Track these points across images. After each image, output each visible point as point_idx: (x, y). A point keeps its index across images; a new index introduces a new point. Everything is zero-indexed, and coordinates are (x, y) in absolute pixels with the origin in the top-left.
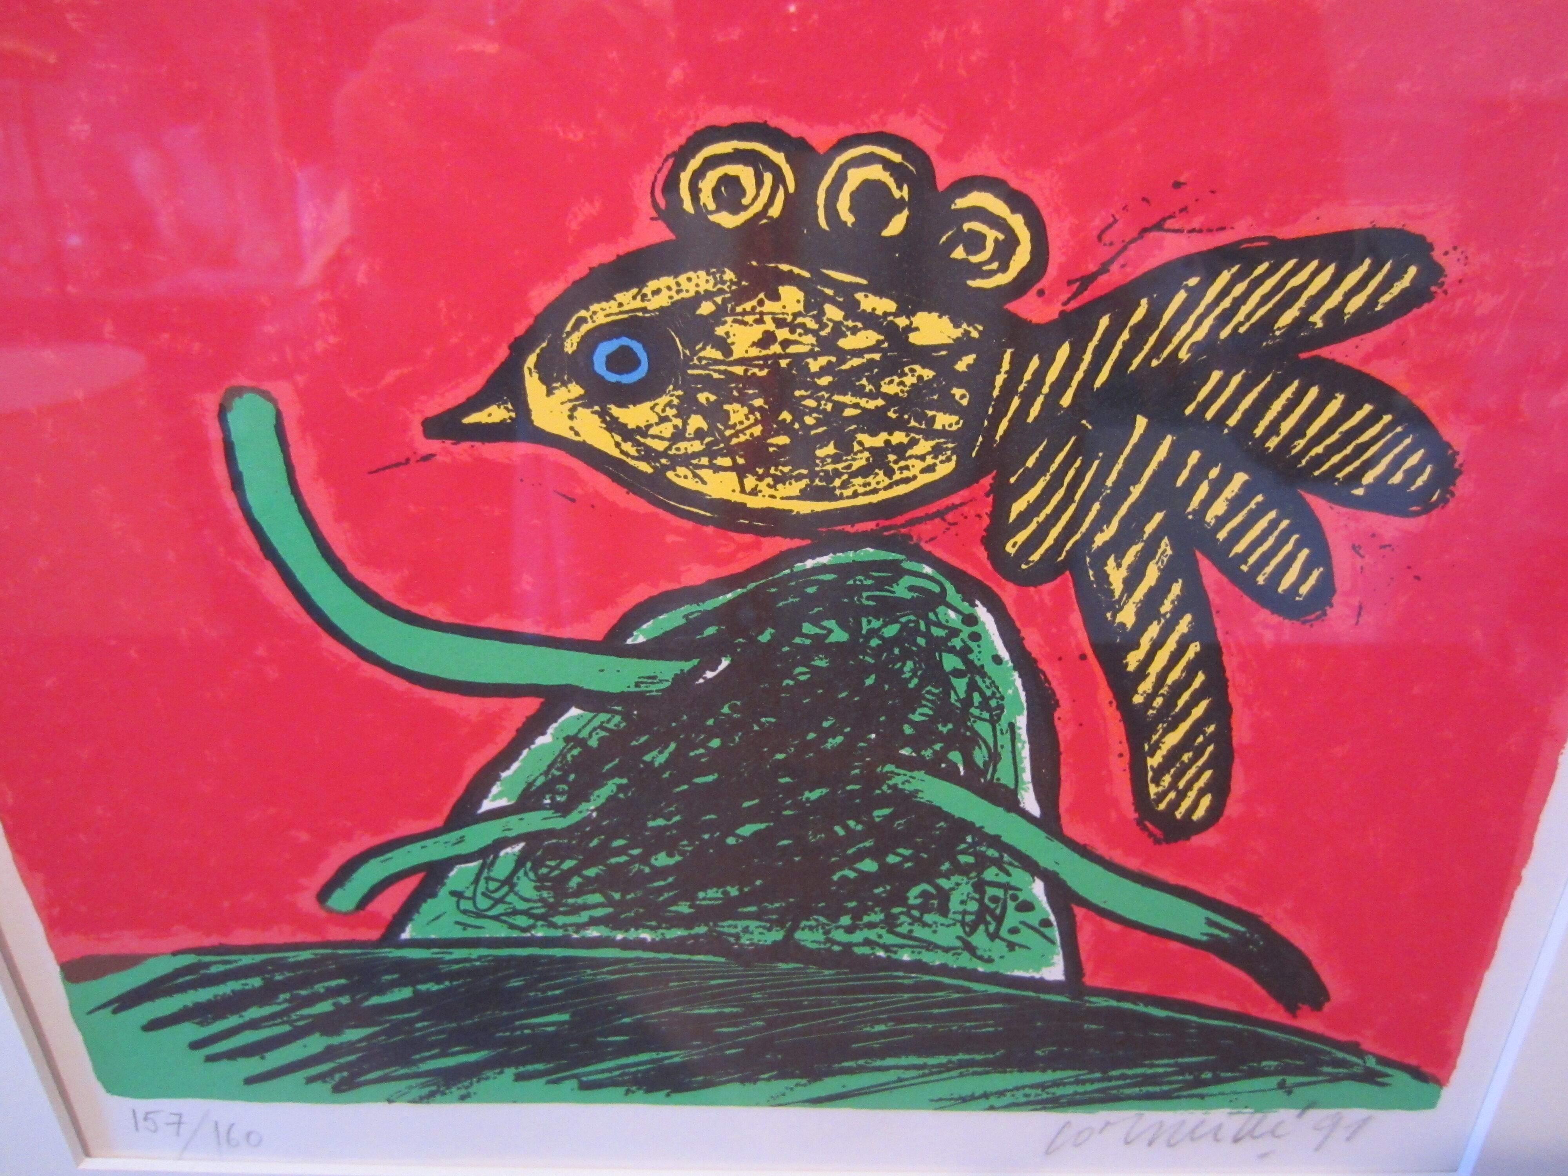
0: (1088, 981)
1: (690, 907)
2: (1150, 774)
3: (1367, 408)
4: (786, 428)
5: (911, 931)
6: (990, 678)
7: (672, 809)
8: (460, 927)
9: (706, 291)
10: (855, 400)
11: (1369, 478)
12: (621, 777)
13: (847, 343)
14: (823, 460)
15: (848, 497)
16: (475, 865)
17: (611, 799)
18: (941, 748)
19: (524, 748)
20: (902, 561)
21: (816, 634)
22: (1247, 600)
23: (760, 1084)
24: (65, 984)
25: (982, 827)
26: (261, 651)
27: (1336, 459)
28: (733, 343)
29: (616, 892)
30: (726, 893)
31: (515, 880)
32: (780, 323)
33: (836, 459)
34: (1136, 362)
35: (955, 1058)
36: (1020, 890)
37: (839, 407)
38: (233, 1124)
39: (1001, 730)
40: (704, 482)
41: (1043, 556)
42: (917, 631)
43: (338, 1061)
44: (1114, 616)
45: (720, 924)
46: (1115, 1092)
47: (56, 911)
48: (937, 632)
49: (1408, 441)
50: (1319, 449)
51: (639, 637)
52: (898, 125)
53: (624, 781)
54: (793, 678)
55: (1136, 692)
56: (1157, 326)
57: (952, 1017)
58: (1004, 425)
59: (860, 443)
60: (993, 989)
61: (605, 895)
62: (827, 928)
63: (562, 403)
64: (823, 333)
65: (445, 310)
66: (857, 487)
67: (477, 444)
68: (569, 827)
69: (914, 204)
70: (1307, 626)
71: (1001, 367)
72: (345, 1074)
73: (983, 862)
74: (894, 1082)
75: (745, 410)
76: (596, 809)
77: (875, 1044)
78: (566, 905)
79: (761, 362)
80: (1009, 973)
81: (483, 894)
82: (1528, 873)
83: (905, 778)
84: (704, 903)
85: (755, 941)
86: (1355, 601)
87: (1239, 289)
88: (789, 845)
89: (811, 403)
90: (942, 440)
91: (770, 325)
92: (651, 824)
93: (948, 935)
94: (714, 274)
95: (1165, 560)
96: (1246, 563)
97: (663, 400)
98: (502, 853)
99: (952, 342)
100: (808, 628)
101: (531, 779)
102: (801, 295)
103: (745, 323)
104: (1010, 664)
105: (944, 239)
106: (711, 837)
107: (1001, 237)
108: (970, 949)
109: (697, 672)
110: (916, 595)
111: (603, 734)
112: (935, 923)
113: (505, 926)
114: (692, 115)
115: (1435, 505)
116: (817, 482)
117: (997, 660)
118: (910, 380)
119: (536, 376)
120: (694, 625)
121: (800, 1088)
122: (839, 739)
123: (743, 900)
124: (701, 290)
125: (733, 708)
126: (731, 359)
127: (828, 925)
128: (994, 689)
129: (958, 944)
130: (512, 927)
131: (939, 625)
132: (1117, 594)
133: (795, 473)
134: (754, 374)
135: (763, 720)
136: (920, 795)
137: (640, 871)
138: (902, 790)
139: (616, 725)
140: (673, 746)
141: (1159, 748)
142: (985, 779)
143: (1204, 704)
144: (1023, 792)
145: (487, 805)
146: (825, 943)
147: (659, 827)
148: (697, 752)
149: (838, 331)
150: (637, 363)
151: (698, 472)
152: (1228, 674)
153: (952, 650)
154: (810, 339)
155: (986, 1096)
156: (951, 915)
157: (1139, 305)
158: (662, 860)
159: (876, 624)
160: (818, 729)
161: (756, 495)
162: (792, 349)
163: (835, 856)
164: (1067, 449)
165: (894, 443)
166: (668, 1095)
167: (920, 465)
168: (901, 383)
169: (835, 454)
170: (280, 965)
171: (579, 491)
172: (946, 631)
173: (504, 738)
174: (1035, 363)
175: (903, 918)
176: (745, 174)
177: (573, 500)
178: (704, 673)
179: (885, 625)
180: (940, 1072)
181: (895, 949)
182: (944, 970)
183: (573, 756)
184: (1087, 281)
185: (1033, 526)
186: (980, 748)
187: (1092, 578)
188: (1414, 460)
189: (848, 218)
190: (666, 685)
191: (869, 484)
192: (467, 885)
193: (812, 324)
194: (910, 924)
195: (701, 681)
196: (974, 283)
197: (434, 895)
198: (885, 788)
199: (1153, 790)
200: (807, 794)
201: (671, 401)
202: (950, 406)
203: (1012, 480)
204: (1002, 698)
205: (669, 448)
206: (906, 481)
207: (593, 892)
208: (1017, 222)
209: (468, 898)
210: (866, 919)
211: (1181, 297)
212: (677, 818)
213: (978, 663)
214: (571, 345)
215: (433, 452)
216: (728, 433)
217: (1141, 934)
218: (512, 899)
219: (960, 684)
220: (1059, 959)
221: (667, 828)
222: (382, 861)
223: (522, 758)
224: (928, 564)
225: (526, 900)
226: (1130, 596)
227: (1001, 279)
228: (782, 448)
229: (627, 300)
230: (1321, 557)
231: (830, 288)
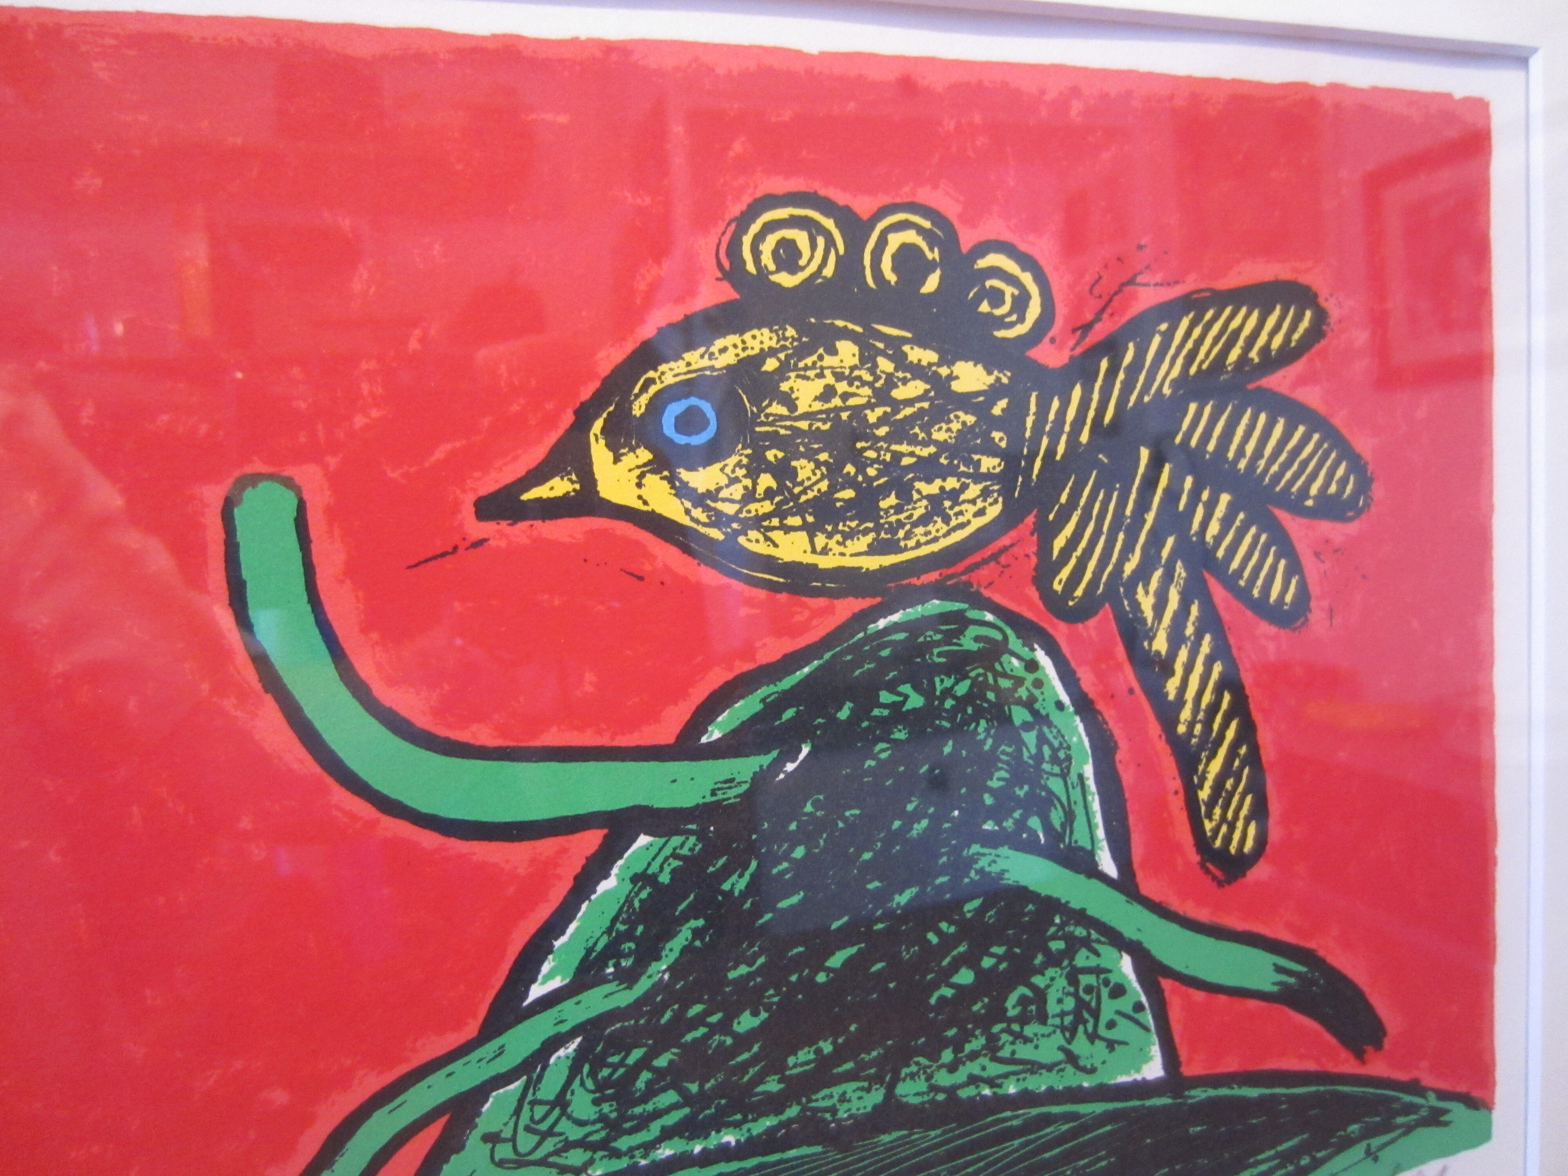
0: (1187, 1071)
1: (780, 1081)
3: (1301, 429)
4: (850, 482)
5: (1013, 1053)
6: (1056, 727)
7: (756, 949)
9: (770, 348)
10: (911, 449)
11: (1314, 490)
12: (696, 918)
13: (899, 393)
14: (887, 511)
15: (912, 548)
16: (516, 1086)
17: (686, 950)
18: (1021, 815)
19: (583, 902)
20: (964, 611)
21: (894, 703)
25: (1068, 902)
26: (245, 823)
27: (1288, 475)
28: (797, 399)
29: (693, 1082)
30: (818, 1051)
31: (568, 1097)
32: (839, 376)
33: (899, 509)
34: (1133, 398)
36: (1109, 971)
37: (897, 456)
39: (1072, 783)
40: (776, 545)
41: (1085, 591)
42: (986, 686)
44: (1150, 645)
45: (814, 1097)
48: (1004, 683)
49: (1333, 455)
50: (1275, 468)
51: (714, 733)
52: (926, 196)
53: (700, 923)
54: (874, 757)
55: (1179, 721)
56: (1143, 366)
57: (1065, 1158)
58: (1038, 464)
59: (919, 492)
60: (1098, 1108)
61: (680, 1090)
62: (929, 1071)
63: (630, 470)
64: (878, 385)
65: (505, 375)
66: (919, 537)
67: (538, 523)
68: (637, 1001)
69: (944, 263)
70: (1297, 632)
71: (1029, 408)
73: (1073, 946)
75: (812, 465)
76: (669, 969)
78: (632, 1118)
79: (824, 416)
80: (1112, 1082)
81: (528, 1129)
83: (992, 858)
84: (795, 1071)
85: (854, 1111)
86: (1325, 603)
87: (1197, 332)
88: (883, 968)
89: (871, 454)
90: (989, 483)
91: (830, 379)
92: (732, 975)
93: (1050, 1048)
94: (776, 332)
95: (1182, 582)
96: (1242, 578)
97: (732, 460)
98: (552, 1060)
99: (985, 388)
100: (885, 697)
101: (590, 944)
102: (855, 349)
103: (807, 378)
104: (1072, 709)
105: (971, 295)
106: (800, 978)
107: (1016, 292)
108: (1072, 1059)
109: (776, 765)
110: (981, 645)
111: (676, 863)
112: (1036, 1035)
113: (555, 1170)
114: (752, 185)
115: (1362, 510)
116: (883, 535)
117: (1060, 706)
118: (956, 426)
119: (602, 442)
120: (773, 708)
122: (924, 823)
123: (838, 1056)
124: (765, 347)
125: (816, 805)
126: (797, 414)
127: (930, 1067)
128: (1060, 739)
129: (1061, 1056)
131: (1005, 675)
132: (1150, 622)
133: (861, 528)
134: (818, 428)
135: (847, 814)
136: (1006, 876)
137: (721, 1044)
138: (990, 873)
139: (691, 850)
140: (754, 864)
141: (1206, 778)
142: (1064, 842)
143: (1234, 725)
144: (1099, 852)
145: (536, 991)
146: (927, 1093)
147: (741, 976)
148: (781, 867)
149: (891, 382)
150: (704, 424)
151: (769, 534)
152: (1248, 691)
153: (1019, 702)
154: (866, 391)
156: (1050, 1021)
157: (1127, 349)
158: (746, 1022)
159: (948, 682)
160: (902, 814)
161: (827, 554)
162: (852, 402)
163: (931, 973)
164: (1091, 482)
165: (948, 489)
167: (972, 509)
168: (949, 430)
169: (897, 505)
171: (648, 567)
172: (1012, 681)
173: (561, 889)
174: (1056, 404)
175: (1005, 1037)
176: (801, 238)
177: (641, 578)
178: (785, 766)
179: (957, 683)
181: (1000, 1081)
182: (1051, 1095)
183: (641, 901)
184: (1086, 328)
185: (1073, 561)
186: (1056, 809)
187: (1128, 608)
188: (1340, 472)
189: (891, 277)
190: (745, 787)
191: (930, 533)
192: (506, 1119)
193: (868, 377)
194: (1012, 1043)
195: (782, 776)
197: (459, 1148)
198: (972, 874)
199: (1208, 826)
200: (897, 899)
201: (741, 461)
202: (991, 450)
203: (1051, 517)
204: (1069, 748)
206: (962, 526)
207: (664, 1090)
208: (1027, 278)
209: (505, 1140)
211: (1157, 340)
212: (761, 960)
213: (1043, 712)
214: (639, 408)
215: (486, 536)
216: (797, 490)
217: (1222, 998)
218: (564, 1126)
219: (1030, 738)
220: (1155, 1051)
221: (750, 976)
222: (391, 1111)
223: (580, 915)
224: (989, 612)
225: (581, 1123)
226: (1160, 623)
227: (1021, 329)
228: (848, 502)
229: (695, 359)
230: (1295, 567)
231: (880, 341)
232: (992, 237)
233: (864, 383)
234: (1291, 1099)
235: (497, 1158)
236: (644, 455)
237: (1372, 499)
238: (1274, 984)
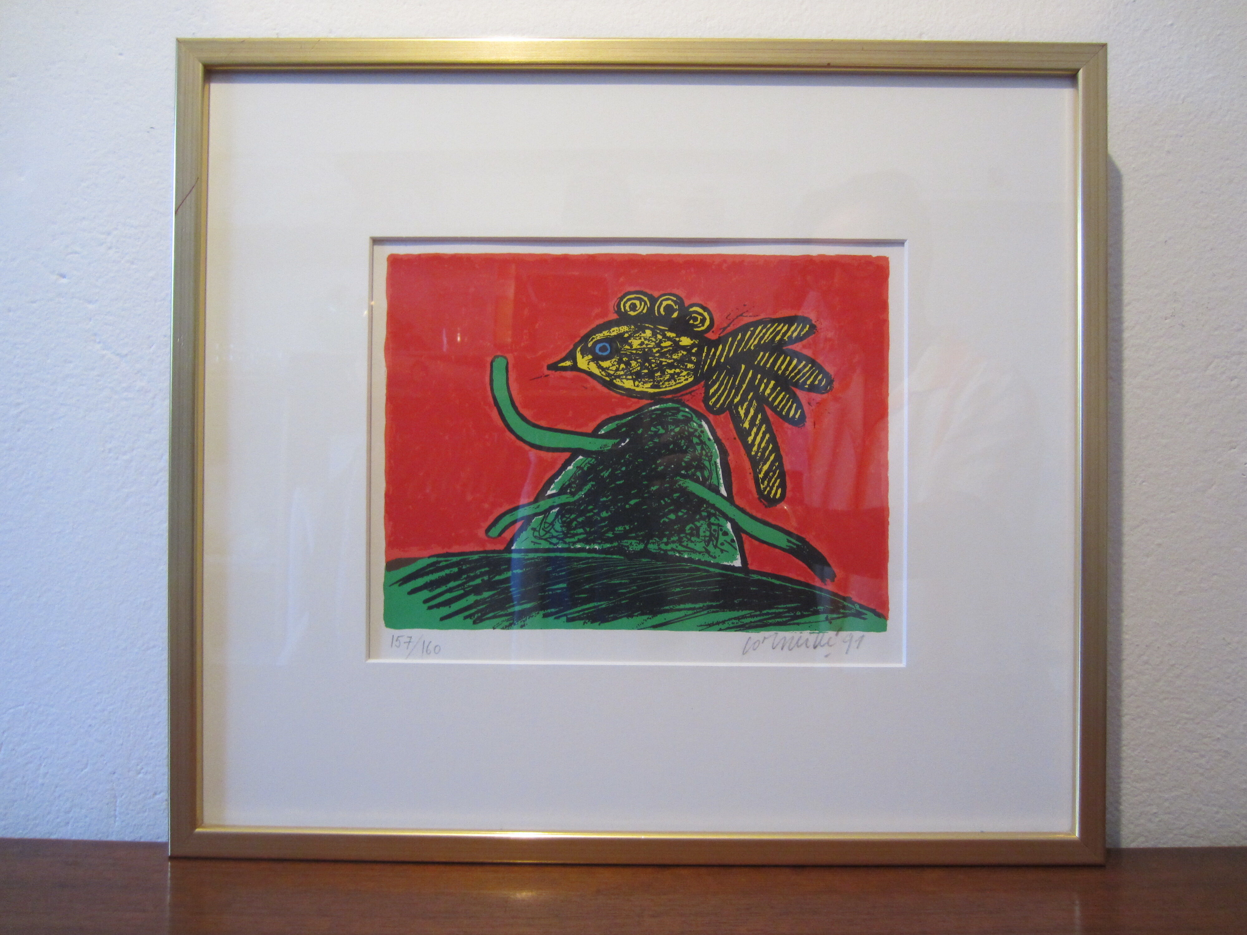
0: (751, 567)
1: (612, 534)
2: (760, 480)
3: (804, 362)
4: (647, 368)
5: (687, 545)
6: (708, 446)
7: (609, 494)
8: (533, 544)
10: (666, 360)
11: (808, 382)
12: (593, 481)
13: (663, 345)
14: (657, 377)
15: (664, 388)
16: (541, 517)
17: (589, 490)
18: (694, 471)
19: (563, 471)
20: (680, 407)
21: (655, 431)
22: (781, 420)
23: (634, 618)
24: (385, 571)
25: (709, 501)
26: (488, 437)
27: (798, 377)
28: (633, 345)
29: (588, 528)
30: (625, 528)
31: (554, 523)
32: (645, 339)
33: (661, 376)
34: (740, 350)
35: (705, 604)
36: (723, 526)
37: (661, 362)
38: (431, 642)
39: (712, 464)
40: (624, 383)
41: (720, 406)
42: (685, 430)
43: (477, 608)
44: (743, 425)
45: (622, 542)
46: (765, 621)
47: (392, 539)
48: (691, 430)
49: (817, 372)
50: (793, 374)
51: (602, 432)
52: (675, 291)
53: (594, 483)
54: (648, 445)
55: (752, 450)
56: (744, 340)
57: (703, 584)
58: (706, 367)
59: (667, 372)
60: (717, 571)
61: (584, 529)
62: (659, 543)
64: (657, 342)
65: (557, 335)
66: (666, 385)
68: (575, 501)
69: (680, 310)
70: (800, 428)
71: (704, 351)
72: (479, 614)
73: (710, 516)
74: (683, 617)
75: (636, 363)
76: (585, 494)
77: (676, 598)
78: (571, 534)
79: (640, 350)
80: (722, 563)
81: (543, 529)
82: (890, 519)
83: (683, 482)
84: (618, 532)
85: (634, 549)
86: (812, 420)
87: (764, 331)
88: (646, 508)
89: (653, 361)
90: (690, 371)
91: (643, 340)
92: (602, 500)
93: (699, 547)
94: (629, 327)
95: (755, 407)
96: (778, 408)
97: (613, 360)
98: (551, 512)
99: (691, 344)
101: (564, 483)
102: (651, 332)
103: (636, 339)
104: (713, 441)
105: (687, 318)
106: (621, 505)
107: (702, 318)
108: (708, 552)
109: (619, 443)
110: (684, 418)
111: (589, 465)
112: (695, 541)
113: (549, 543)
115: (829, 391)
116: (655, 383)
117: (709, 439)
118: (680, 355)
119: (580, 353)
120: (619, 427)
121: (649, 620)
122: (662, 467)
123: (631, 531)
124: (625, 331)
125: (630, 457)
126: (633, 349)
127: (659, 542)
128: (709, 450)
129: (703, 550)
130: (551, 543)
131: (691, 428)
132: (743, 418)
133: (649, 380)
134: (638, 353)
135: (639, 460)
136: (688, 488)
137: (597, 519)
138: (682, 487)
139: (593, 462)
140: (610, 470)
141: (762, 471)
142: (708, 482)
143: (773, 455)
144: (721, 487)
145: (549, 492)
146: (658, 550)
147: (604, 501)
148: (618, 472)
149: (661, 342)
150: (607, 350)
151: (622, 380)
152: (779, 445)
153: (696, 436)
154: (653, 344)
155: (718, 623)
156: (700, 538)
157: (739, 335)
158: (604, 514)
159: (673, 427)
160: (656, 464)
161: (638, 387)
162: (649, 346)
163: (661, 512)
164: (724, 374)
165: (676, 372)
166: (599, 624)
167: (684, 378)
170: (465, 561)
171: (588, 386)
172: (694, 430)
173: (558, 466)
174: (713, 350)
175: (685, 539)
176: (638, 303)
177: (586, 388)
178: (621, 444)
179: (675, 428)
180: (700, 612)
181: (682, 553)
182: (699, 562)
184: (725, 329)
185: (716, 396)
186: (706, 471)
187: (735, 413)
189: (663, 313)
190: (610, 448)
191: (670, 384)
192: (538, 525)
193: (654, 340)
194: (687, 541)
195: (620, 446)
196: (695, 329)
197: (526, 530)
198: (677, 485)
199: (762, 486)
200: (652, 488)
201: (616, 360)
202: (691, 362)
203: (710, 383)
204: (712, 453)
205: (615, 373)
206: (680, 383)
207: (580, 528)
208: (706, 314)
209: (537, 531)
210: (672, 539)
211: (749, 333)
212: (610, 497)
213: (704, 441)
214: (590, 345)
215: (549, 374)
216: (631, 369)
217: (765, 546)
218: (552, 531)
219: (699, 448)
220: (739, 557)
221: (607, 501)
222: (510, 516)
223: (562, 474)
224: (687, 408)
225: (557, 531)
226: (746, 419)
227: (702, 328)
228: (646, 374)
229: (606, 333)
230: (800, 406)
231: (658, 330)
232: (695, 302)
233: (653, 341)
234: (793, 589)
235: (534, 535)
236: (590, 357)
237: (833, 387)
238: (787, 546)
